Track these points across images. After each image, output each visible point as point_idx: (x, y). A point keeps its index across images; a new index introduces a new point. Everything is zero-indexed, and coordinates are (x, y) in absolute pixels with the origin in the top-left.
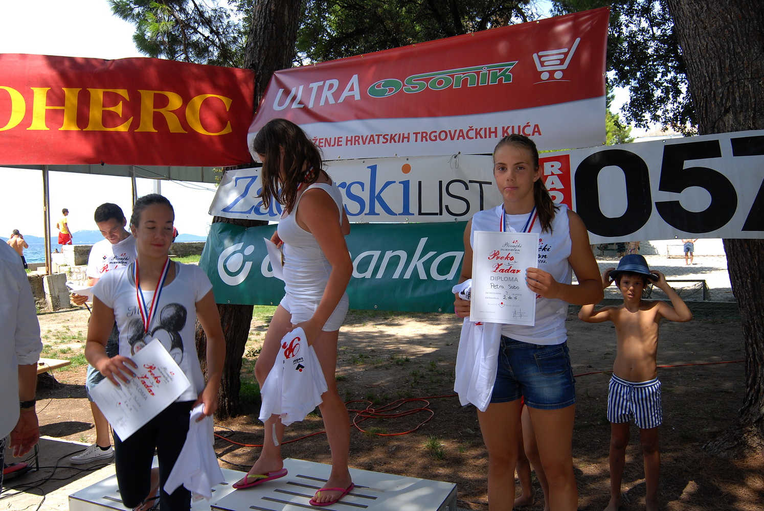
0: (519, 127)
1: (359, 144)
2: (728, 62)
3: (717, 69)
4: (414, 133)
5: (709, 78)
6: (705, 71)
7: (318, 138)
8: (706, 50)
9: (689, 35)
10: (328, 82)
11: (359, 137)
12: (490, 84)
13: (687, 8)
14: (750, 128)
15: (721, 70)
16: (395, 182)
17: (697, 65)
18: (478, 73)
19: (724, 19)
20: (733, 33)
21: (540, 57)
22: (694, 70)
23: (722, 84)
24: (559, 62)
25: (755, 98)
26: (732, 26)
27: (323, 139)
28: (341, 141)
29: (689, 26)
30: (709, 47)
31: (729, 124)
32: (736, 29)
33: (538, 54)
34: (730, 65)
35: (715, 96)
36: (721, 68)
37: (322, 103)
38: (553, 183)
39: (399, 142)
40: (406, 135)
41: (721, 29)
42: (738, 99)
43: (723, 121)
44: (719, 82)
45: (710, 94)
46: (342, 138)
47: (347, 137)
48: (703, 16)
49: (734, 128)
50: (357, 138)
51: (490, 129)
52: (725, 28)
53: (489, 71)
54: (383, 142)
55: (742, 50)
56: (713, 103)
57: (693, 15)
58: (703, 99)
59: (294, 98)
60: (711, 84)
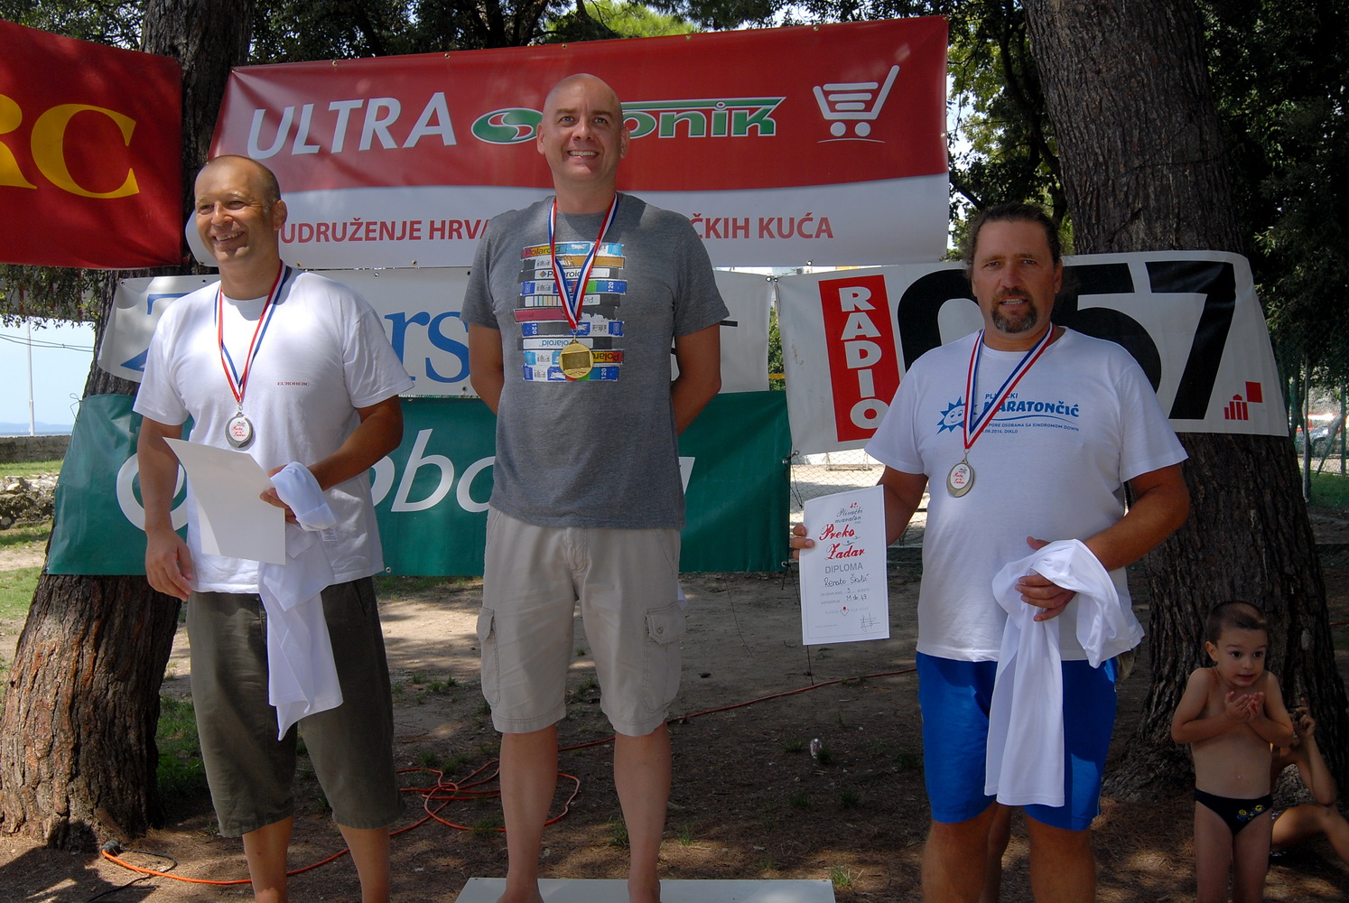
0: (792, 220)
1: (460, 237)
2: (1136, 133)
3: (1119, 143)
5: (1104, 158)
6: (1096, 145)
7: (364, 220)
8: (1098, 110)
9: (1068, 80)
10: (375, 104)
11: (460, 223)
12: (732, 135)
13: (1067, 35)
14: (1172, 247)
15: (1125, 146)
17: (1081, 133)
18: (708, 113)
19: (1131, 61)
20: (1143, 85)
21: (826, 94)
22: (1074, 141)
23: (1126, 170)
24: (862, 106)
25: (1178, 197)
26: (1143, 74)
27: (375, 223)
28: (419, 230)
29: (1068, 65)
30: (1104, 105)
31: (1138, 238)
32: (1149, 80)
33: (822, 89)
34: (1140, 139)
35: (1114, 190)
36: (1124, 142)
37: (365, 144)
38: (859, 327)
41: (1124, 76)
42: (1153, 197)
43: (1128, 232)
44: (1122, 165)
45: (1105, 184)
46: (419, 222)
47: (432, 223)
48: (1095, 52)
49: (1148, 244)
50: (456, 226)
51: (735, 220)
52: (1130, 77)
53: (730, 110)
55: (1158, 116)
56: (1110, 200)
57: (1077, 47)
58: (1092, 193)
59: (293, 131)
60: (1107, 168)
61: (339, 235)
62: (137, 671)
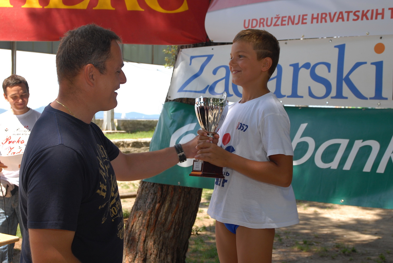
1: (326, 21)
4: (389, 9)
7: (281, 16)
11: (326, 14)
16: (365, 63)
27: (286, 17)
28: (306, 19)
39: (372, 18)
40: (380, 11)
46: (306, 15)
47: (313, 15)
50: (324, 16)
54: (354, 20)
61: (269, 24)
62: (174, 228)
